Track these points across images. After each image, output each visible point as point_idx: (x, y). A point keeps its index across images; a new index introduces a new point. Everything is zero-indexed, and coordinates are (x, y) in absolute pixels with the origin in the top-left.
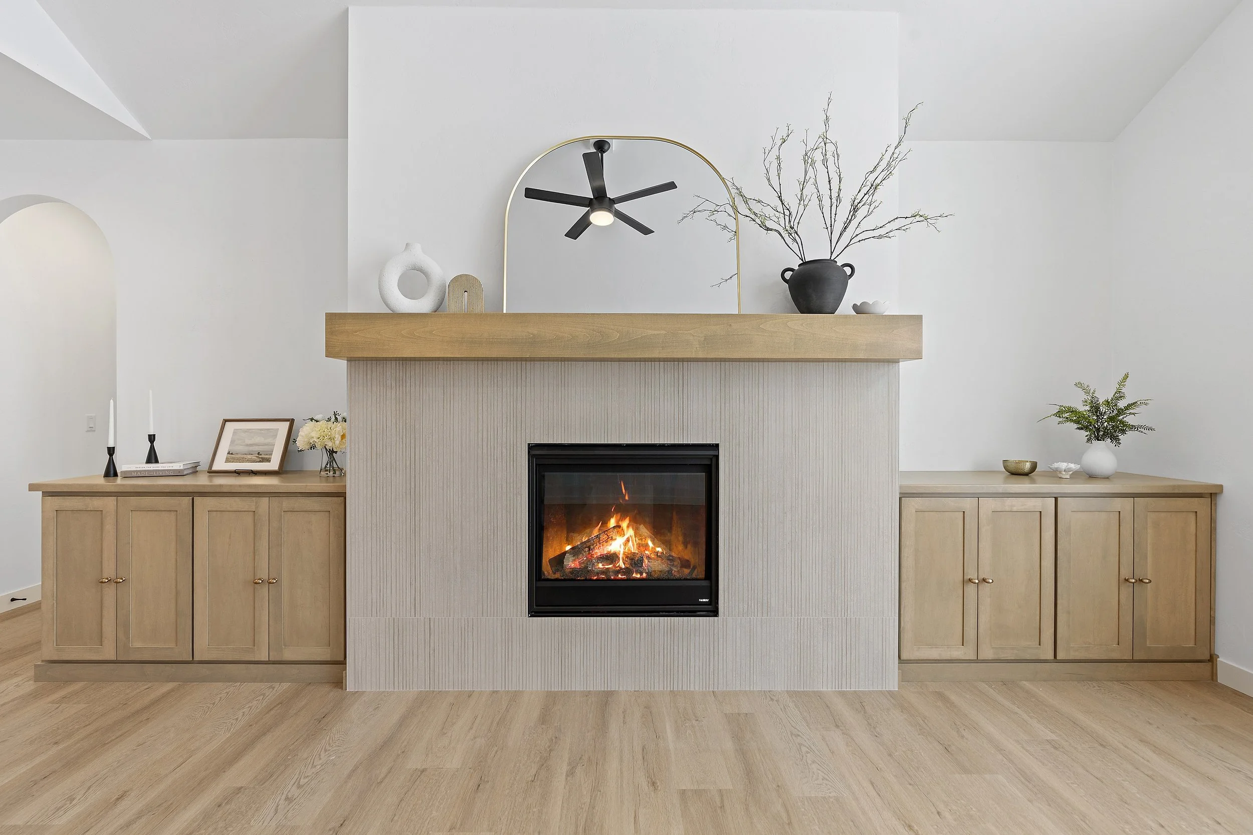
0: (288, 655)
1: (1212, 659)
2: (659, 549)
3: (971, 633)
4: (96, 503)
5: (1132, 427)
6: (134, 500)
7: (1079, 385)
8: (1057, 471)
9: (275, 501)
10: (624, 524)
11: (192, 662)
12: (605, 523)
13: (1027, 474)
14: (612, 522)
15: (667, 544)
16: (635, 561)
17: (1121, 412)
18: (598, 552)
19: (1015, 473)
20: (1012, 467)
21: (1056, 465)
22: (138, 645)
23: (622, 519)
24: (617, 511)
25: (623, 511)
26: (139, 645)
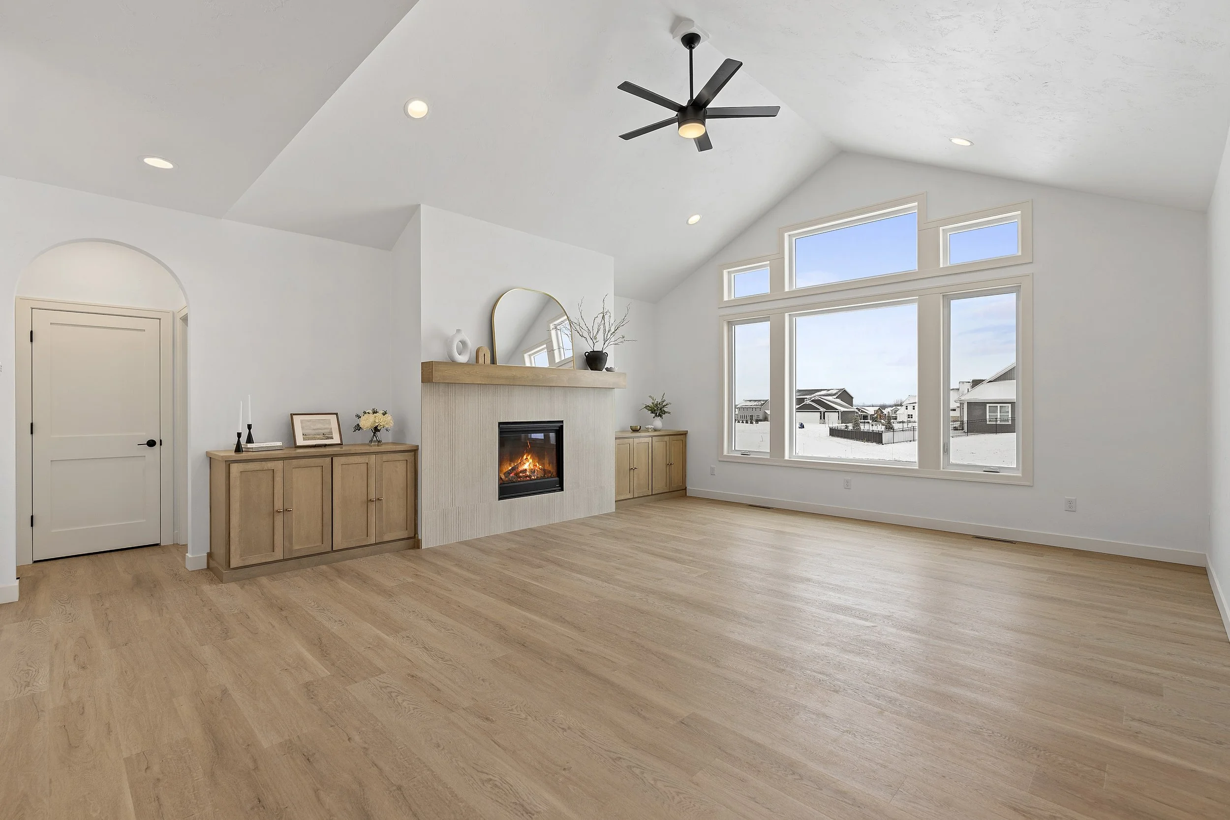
0: (386, 538)
1: (685, 489)
2: (541, 467)
3: (632, 489)
4: (270, 465)
5: (667, 412)
6: (295, 462)
7: (650, 397)
8: (648, 428)
9: (379, 456)
10: (529, 458)
11: (333, 551)
12: (523, 457)
13: (638, 431)
14: (525, 457)
15: (543, 464)
16: (532, 471)
17: (664, 406)
18: (521, 469)
19: (635, 430)
20: (634, 428)
21: (647, 427)
22: (296, 547)
23: (528, 455)
24: (526, 453)
25: (529, 453)
26: (298, 547)
